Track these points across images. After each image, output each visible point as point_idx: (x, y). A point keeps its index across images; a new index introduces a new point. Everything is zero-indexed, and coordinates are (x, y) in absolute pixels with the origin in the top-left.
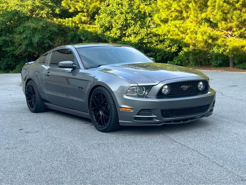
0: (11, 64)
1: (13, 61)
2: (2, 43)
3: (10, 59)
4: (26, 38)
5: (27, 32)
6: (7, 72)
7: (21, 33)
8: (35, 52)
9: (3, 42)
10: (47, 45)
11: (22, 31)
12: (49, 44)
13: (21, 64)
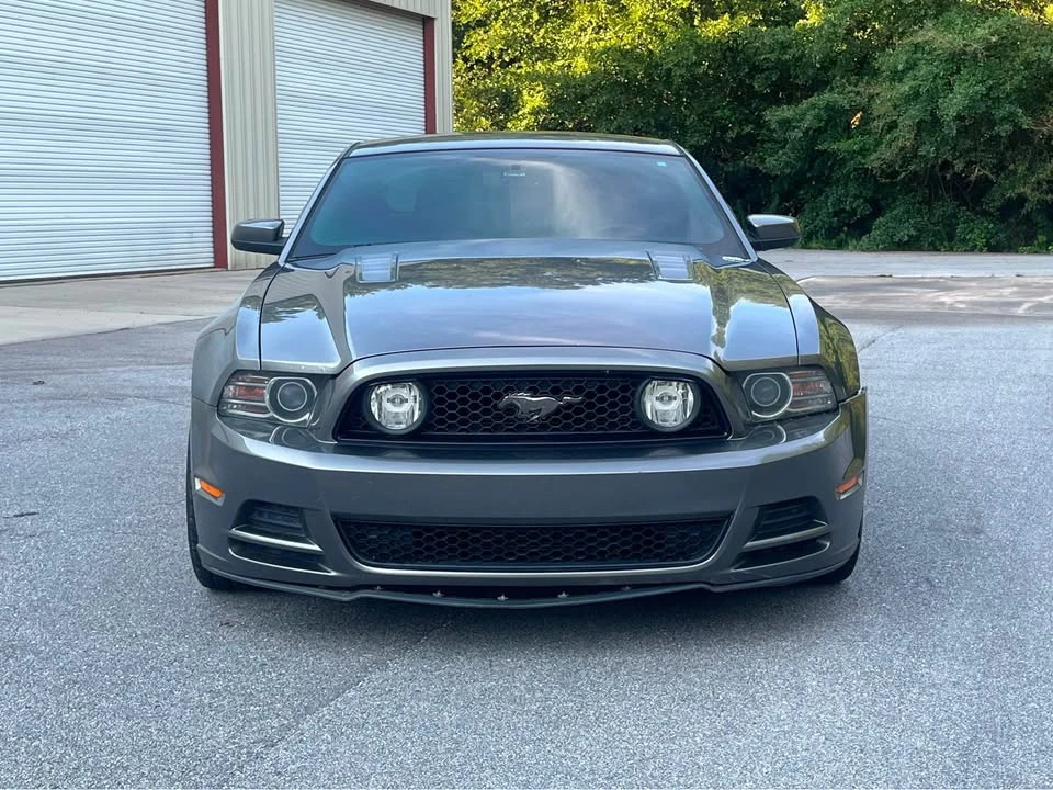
0: (854, 212)
1: (862, 200)
2: (821, 120)
3: (853, 190)
4: (915, 95)
5: (923, 70)
6: (841, 246)
7: (897, 76)
8: (950, 158)
9: (825, 117)
10: (1005, 129)
11: (900, 67)
12: (1015, 125)
13: (895, 212)
